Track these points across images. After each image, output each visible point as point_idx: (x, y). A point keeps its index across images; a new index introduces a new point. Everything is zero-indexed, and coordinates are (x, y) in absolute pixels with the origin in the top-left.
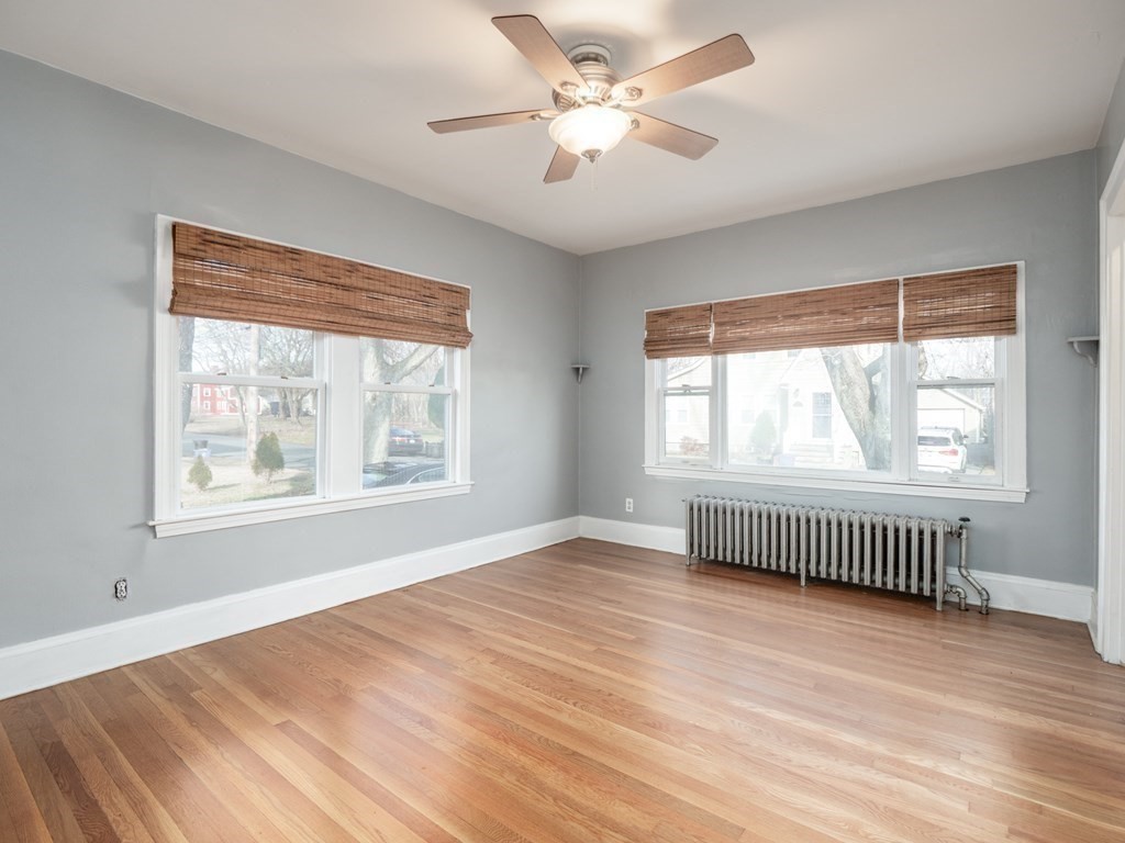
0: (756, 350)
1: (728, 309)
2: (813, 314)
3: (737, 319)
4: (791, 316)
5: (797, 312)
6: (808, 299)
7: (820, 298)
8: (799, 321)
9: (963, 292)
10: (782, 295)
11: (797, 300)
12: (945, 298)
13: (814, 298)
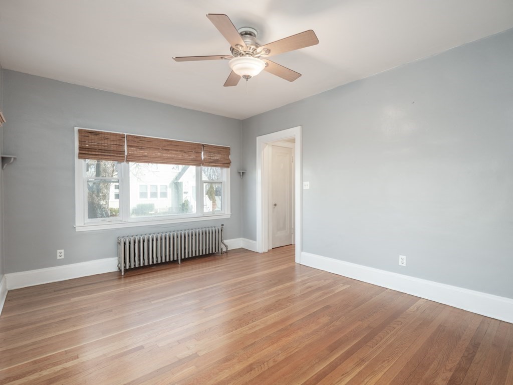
0: (149, 162)
1: (135, 139)
2: (174, 150)
3: (141, 145)
4: (165, 149)
5: (169, 148)
6: (173, 144)
7: (178, 144)
8: (169, 152)
9: (219, 153)
10: (162, 139)
11: (169, 143)
12: (214, 154)
13: (176, 144)
